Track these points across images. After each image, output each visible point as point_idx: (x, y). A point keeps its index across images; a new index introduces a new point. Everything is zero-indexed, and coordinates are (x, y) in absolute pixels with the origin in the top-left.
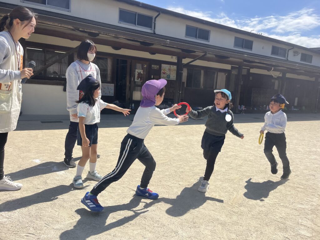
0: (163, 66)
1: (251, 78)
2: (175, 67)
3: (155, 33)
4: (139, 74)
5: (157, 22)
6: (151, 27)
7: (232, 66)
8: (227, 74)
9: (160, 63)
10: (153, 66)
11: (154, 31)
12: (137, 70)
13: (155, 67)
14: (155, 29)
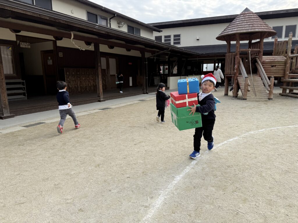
1: (61, 55)
7: (16, 35)
8: (10, 49)
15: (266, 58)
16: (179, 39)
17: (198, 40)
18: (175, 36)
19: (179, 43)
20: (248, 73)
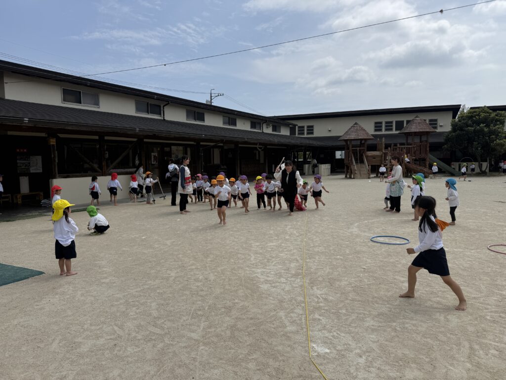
0: (173, 147)
2: (181, 148)
3: (164, 120)
4: (155, 156)
5: (165, 110)
6: (160, 114)
9: (170, 145)
10: (165, 148)
11: (164, 118)
12: (152, 154)
13: (167, 149)
14: (164, 115)
15: (370, 153)
16: (313, 130)
17: (330, 131)
18: (308, 127)
19: (312, 133)
20: (357, 163)
